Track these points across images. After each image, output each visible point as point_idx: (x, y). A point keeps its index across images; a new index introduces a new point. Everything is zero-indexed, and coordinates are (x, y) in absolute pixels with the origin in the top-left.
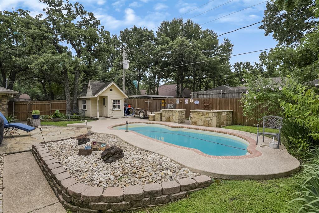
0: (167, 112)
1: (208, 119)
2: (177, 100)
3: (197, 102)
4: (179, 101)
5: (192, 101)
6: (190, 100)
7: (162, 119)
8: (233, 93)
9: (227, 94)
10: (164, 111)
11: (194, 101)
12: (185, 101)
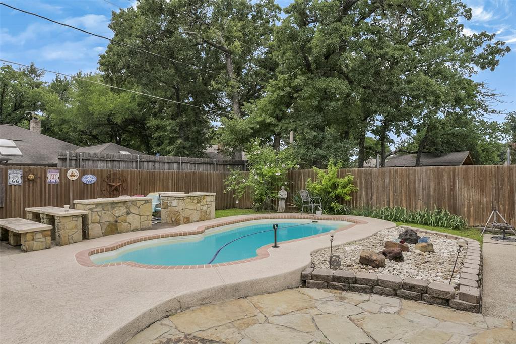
1: (205, 208)
2: (9, 171)
3: (89, 179)
4: (23, 177)
5: (72, 175)
6: (69, 173)
7: (91, 232)
8: (154, 162)
9: (146, 164)
10: (97, 205)
11: (80, 177)
12: (49, 175)
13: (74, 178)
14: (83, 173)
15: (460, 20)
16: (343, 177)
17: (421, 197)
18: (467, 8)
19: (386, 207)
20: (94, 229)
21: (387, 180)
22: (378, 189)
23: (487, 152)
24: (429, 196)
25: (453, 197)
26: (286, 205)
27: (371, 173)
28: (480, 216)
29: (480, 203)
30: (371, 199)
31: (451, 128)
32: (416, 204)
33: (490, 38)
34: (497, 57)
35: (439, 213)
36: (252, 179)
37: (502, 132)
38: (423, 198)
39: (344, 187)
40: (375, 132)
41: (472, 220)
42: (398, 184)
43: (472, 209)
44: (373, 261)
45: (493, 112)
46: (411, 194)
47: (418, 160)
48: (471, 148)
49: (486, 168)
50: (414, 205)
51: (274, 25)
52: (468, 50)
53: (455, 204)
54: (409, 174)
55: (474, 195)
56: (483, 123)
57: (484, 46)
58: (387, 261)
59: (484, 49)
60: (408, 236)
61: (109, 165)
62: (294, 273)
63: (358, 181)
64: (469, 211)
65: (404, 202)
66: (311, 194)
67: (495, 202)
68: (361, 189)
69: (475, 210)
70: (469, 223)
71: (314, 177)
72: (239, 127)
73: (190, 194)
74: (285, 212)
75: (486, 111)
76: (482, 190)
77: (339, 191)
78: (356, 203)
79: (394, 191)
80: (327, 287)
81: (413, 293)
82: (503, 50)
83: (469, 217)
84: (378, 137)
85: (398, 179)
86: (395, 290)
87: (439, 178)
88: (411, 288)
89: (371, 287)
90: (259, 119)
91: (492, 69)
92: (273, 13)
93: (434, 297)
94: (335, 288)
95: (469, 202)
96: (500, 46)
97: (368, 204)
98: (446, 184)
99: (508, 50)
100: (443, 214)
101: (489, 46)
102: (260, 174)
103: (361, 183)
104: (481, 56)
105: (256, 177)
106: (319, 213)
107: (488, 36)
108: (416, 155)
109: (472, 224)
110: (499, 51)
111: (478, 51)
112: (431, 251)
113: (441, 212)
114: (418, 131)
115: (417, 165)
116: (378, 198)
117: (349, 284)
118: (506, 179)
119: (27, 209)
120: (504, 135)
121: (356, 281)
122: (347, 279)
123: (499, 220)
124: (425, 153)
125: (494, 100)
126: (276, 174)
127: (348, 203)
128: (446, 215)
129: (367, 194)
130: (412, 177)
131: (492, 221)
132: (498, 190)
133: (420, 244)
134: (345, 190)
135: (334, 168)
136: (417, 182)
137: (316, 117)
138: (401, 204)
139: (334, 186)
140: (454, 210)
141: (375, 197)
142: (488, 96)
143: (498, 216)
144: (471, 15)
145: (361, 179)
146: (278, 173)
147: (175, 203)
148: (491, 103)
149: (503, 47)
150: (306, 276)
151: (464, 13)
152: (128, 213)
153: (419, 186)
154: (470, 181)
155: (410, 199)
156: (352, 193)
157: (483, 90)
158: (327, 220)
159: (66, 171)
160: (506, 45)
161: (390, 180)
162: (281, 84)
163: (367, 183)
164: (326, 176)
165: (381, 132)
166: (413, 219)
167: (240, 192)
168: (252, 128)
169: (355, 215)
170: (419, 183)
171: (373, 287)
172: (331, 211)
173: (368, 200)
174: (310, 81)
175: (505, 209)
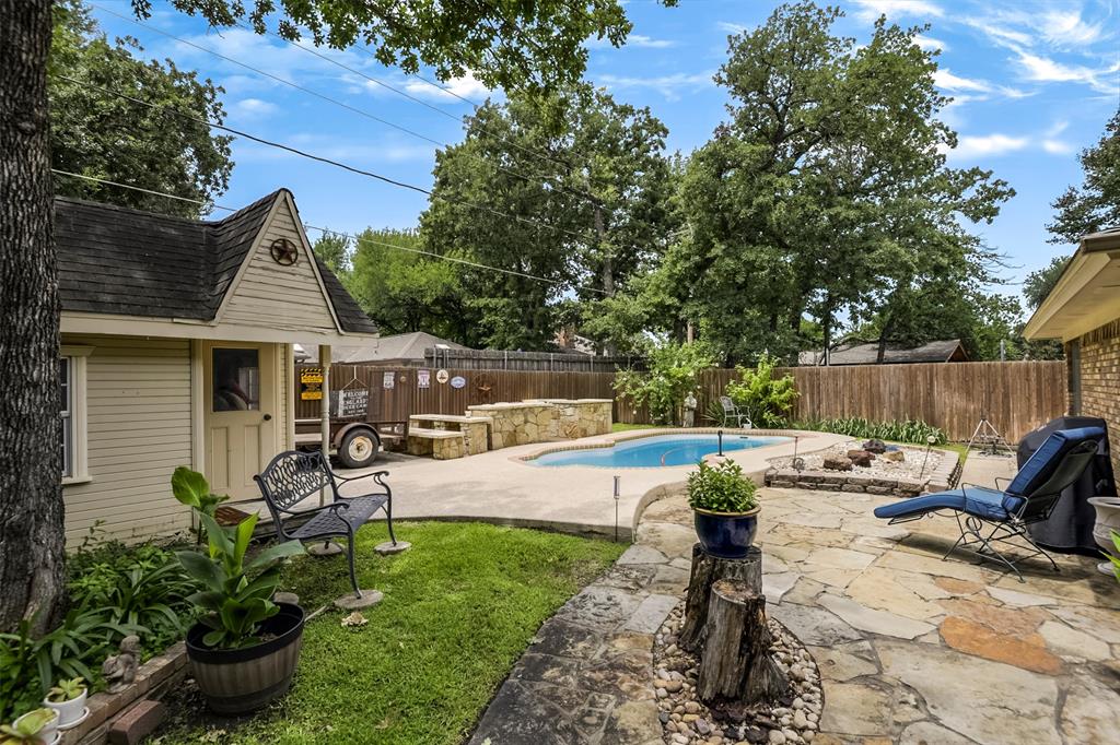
0: (509, 414)
1: (601, 419)
3: (459, 382)
4: (395, 379)
5: (442, 378)
6: (438, 376)
7: (494, 443)
8: (523, 360)
9: (513, 363)
10: (499, 411)
11: (450, 379)
12: (419, 377)
13: (444, 381)
14: (452, 375)
15: (942, 148)
16: (779, 379)
17: (887, 405)
18: (950, 132)
19: (840, 417)
20: (497, 439)
21: (841, 383)
22: (828, 395)
23: (988, 340)
24: (898, 402)
25: (930, 403)
26: (695, 418)
27: (818, 374)
28: (965, 429)
29: (966, 411)
30: (819, 407)
31: (930, 305)
32: (881, 414)
33: (985, 176)
34: (997, 203)
35: (912, 425)
36: (656, 383)
37: (1009, 310)
38: (890, 406)
39: (780, 392)
40: (815, 312)
41: (955, 433)
42: (856, 387)
43: (955, 420)
44: (839, 464)
45: (994, 280)
46: (874, 402)
47: (881, 355)
48: (963, 335)
49: (973, 367)
50: (878, 416)
51: (658, 155)
52: (955, 194)
53: (933, 413)
54: (871, 374)
55: (958, 401)
56: (980, 298)
57: (977, 186)
58: (854, 466)
59: (977, 191)
60: (874, 447)
61: (475, 365)
62: (759, 473)
63: (800, 384)
64: (951, 421)
65: (864, 411)
66: (735, 401)
67: (985, 410)
68: (804, 394)
69: (959, 420)
70: (951, 437)
71: (739, 378)
72: (632, 312)
73: (580, 401)
74: (695, 426)
75: (983, 279)
76: (969, 394)
77: (774, 396)
78: (797, 414)
79: (851, 397)
80: (794, 487)
81: (883, 489)
82: (1004, 193)
83: (951, 429)
84: (818, 320)
85: (856, 381)
86: (865, 487)
87: (911, 379)
88: (882, 484)
89: (840, 486)
90: (656, 300)
91: (990, 221)
92: (656, 137)
93: (903, 491)
94: (801, 487)
95: (951, 411)
96: (1000, 188)
97: (814, 415)
98: (922, 387)
99: (1012, 193)
100: (916, 427)
101: (984, 187)
102: (668, 376)
103: (804, 387)
104: (972, 201)
105: (661, 379)
106: (748, 427)
107: (981, 173)
108: (877, 346)
109: (955, 438)
110: (999, 195)
111: (968, 194)
112: (902, 460)
113: (915, 423)
114: (882, 315)
115: (880, 361)
116: (828, 406)
117: (816, 483)
118: (999, 380)
119: (411, 417)
120: (1011, 315)
121: (824, 480)
122: (815, 478)
123: (990, 432)
124: (892, 341)
125: (995, 264)
126: (690, 375)
127: (786, 414)
128: (921, 427)
129: (812, 401)
130: (874, 378)
131: (980, 432)
132: (989, 394)
133: (888, 453)
134: (783, 396)
135: (767, 367)
136: (882, 384)
137: (738, 297)
138: (860, 414)
139: (767, 391)
140: (932, 422)
141: (824, 406)
142: (986, 256)
143: (988, 427)
144: (956, 141)
145: (804, 382)
146: (691, 374)
147: (570, 411)
148: (991, 268)
149: (1005, 189)
150: (771, 477)
151: (947, 139)
152: (526, 422)
153: (885, 390)
154: (952, 383)
155: (873, 407)
156: (790, 400)
157: (978, 250)
158: (761, 435)
159: (436, 372)
160: (1009, 186)
161: (845, 382)
162: (685, 251)
163: (812, 386)
164: (755, 378)
165: (825, 313)
166: (877, 432)
167: (639, 399)
168: (647, 313)
169: (795, 429)
170: (885, 386)
171: (842, 485)
172: (762, 424)
173: (813, 410)
174: (731, 250)
175: (997, 418)
